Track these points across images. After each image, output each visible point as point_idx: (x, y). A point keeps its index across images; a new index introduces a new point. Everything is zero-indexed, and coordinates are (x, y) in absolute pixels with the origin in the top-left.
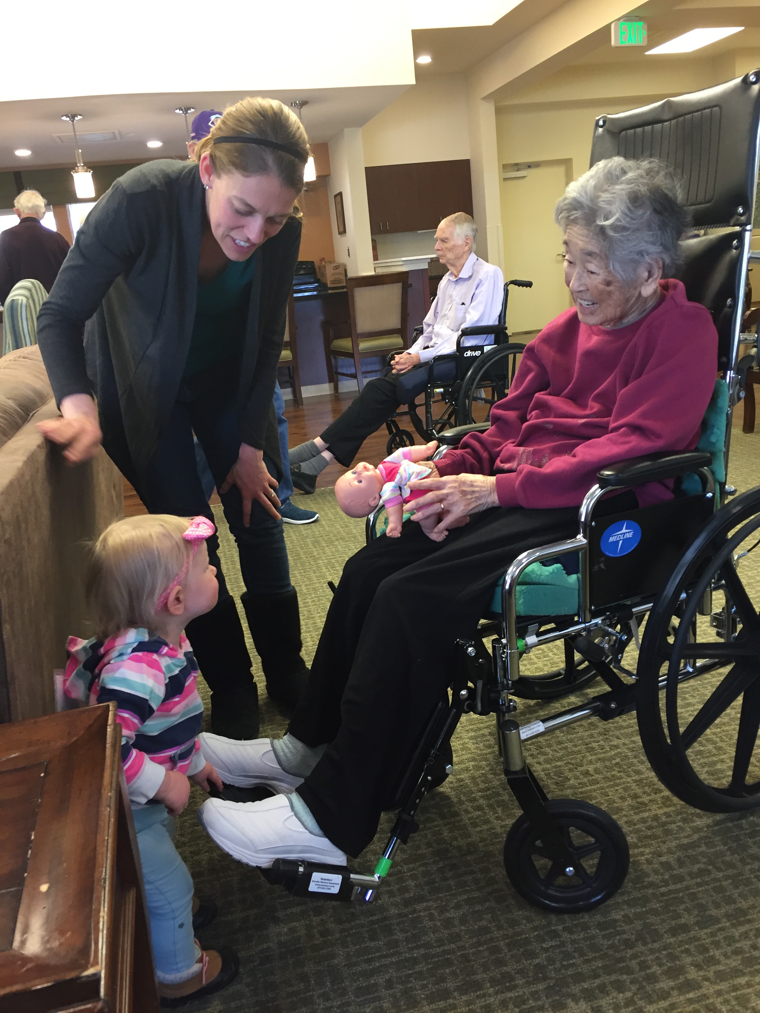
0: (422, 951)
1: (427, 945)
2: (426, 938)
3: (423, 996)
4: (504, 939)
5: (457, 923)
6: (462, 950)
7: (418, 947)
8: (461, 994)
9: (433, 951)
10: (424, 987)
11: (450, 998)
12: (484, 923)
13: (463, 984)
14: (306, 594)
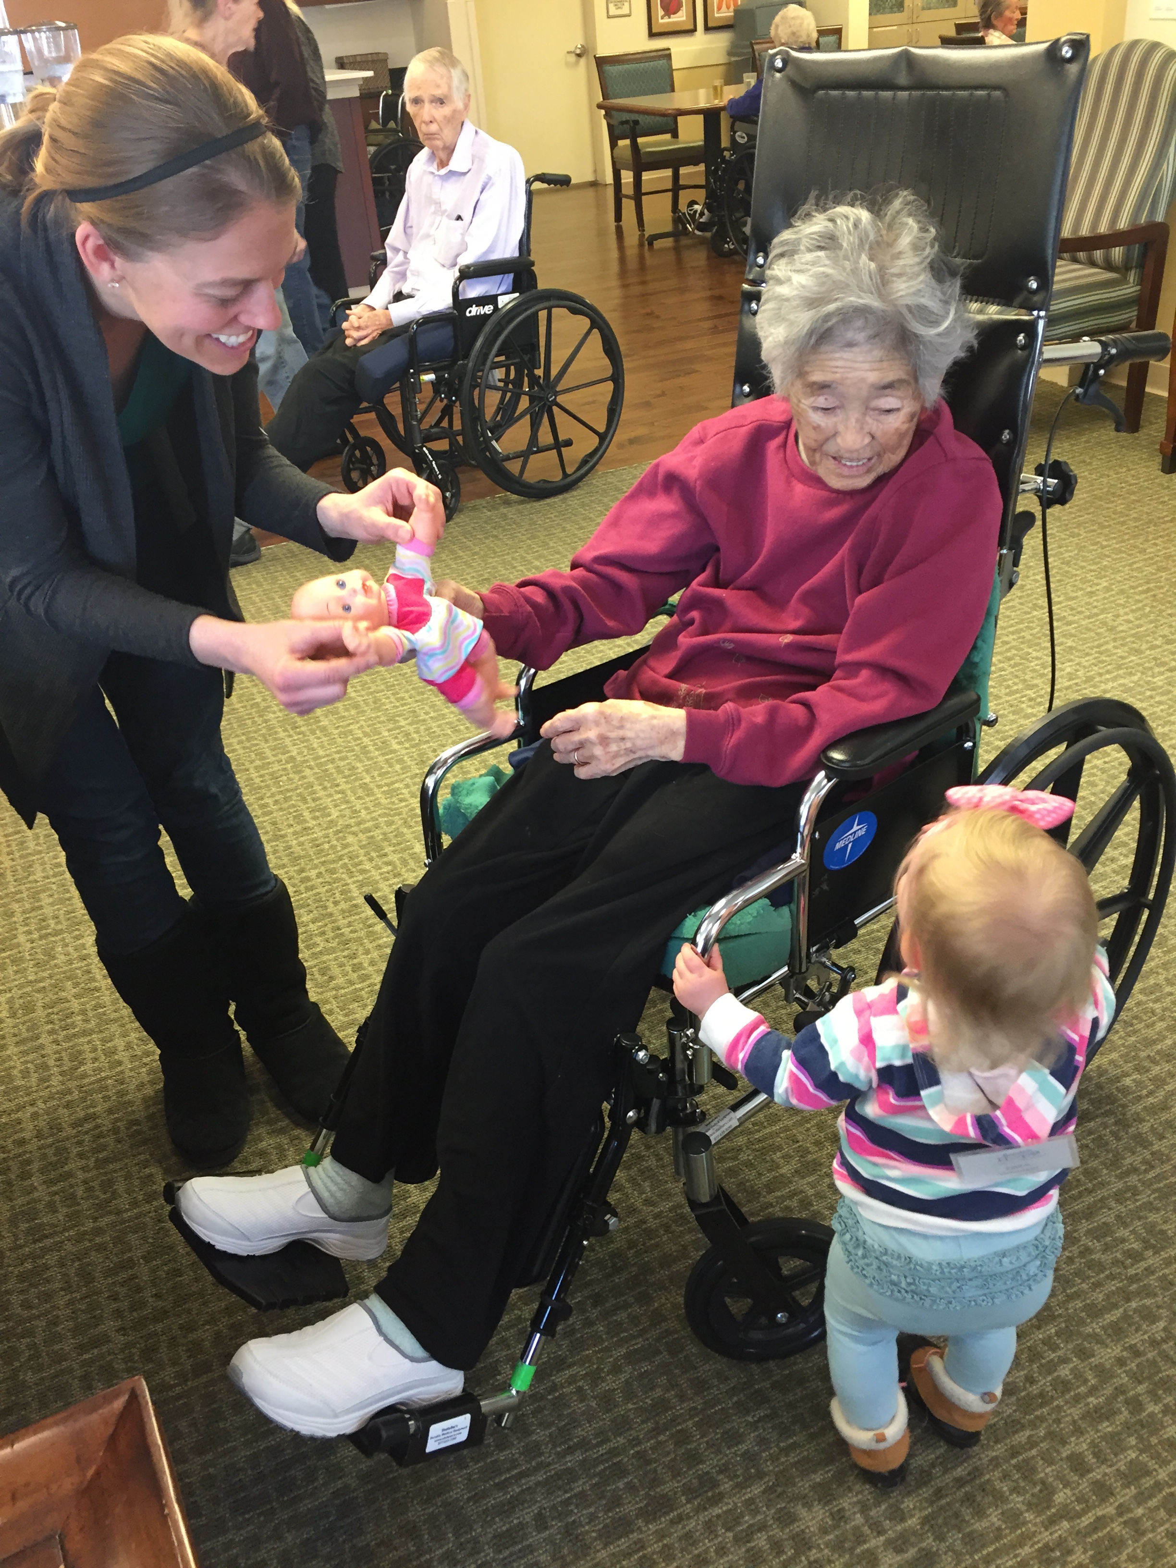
0: (579, 1456)
1: (583, 1444)
2: (579, 1432)
3: (594, 1534)
4: (692, 1417)
5: (619, 1397)
6: (636, 1445)
7: (570, 1450)
8: (647, 1523)
9: (594, 1454)
10: (592, 1518)
11: (632, 1532)
12: (658, 1392)
13: (647, 1505)
14: (260, 788)
